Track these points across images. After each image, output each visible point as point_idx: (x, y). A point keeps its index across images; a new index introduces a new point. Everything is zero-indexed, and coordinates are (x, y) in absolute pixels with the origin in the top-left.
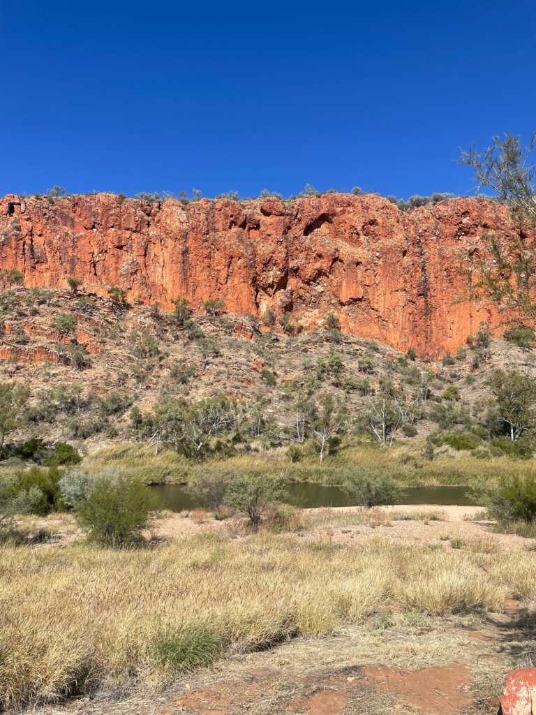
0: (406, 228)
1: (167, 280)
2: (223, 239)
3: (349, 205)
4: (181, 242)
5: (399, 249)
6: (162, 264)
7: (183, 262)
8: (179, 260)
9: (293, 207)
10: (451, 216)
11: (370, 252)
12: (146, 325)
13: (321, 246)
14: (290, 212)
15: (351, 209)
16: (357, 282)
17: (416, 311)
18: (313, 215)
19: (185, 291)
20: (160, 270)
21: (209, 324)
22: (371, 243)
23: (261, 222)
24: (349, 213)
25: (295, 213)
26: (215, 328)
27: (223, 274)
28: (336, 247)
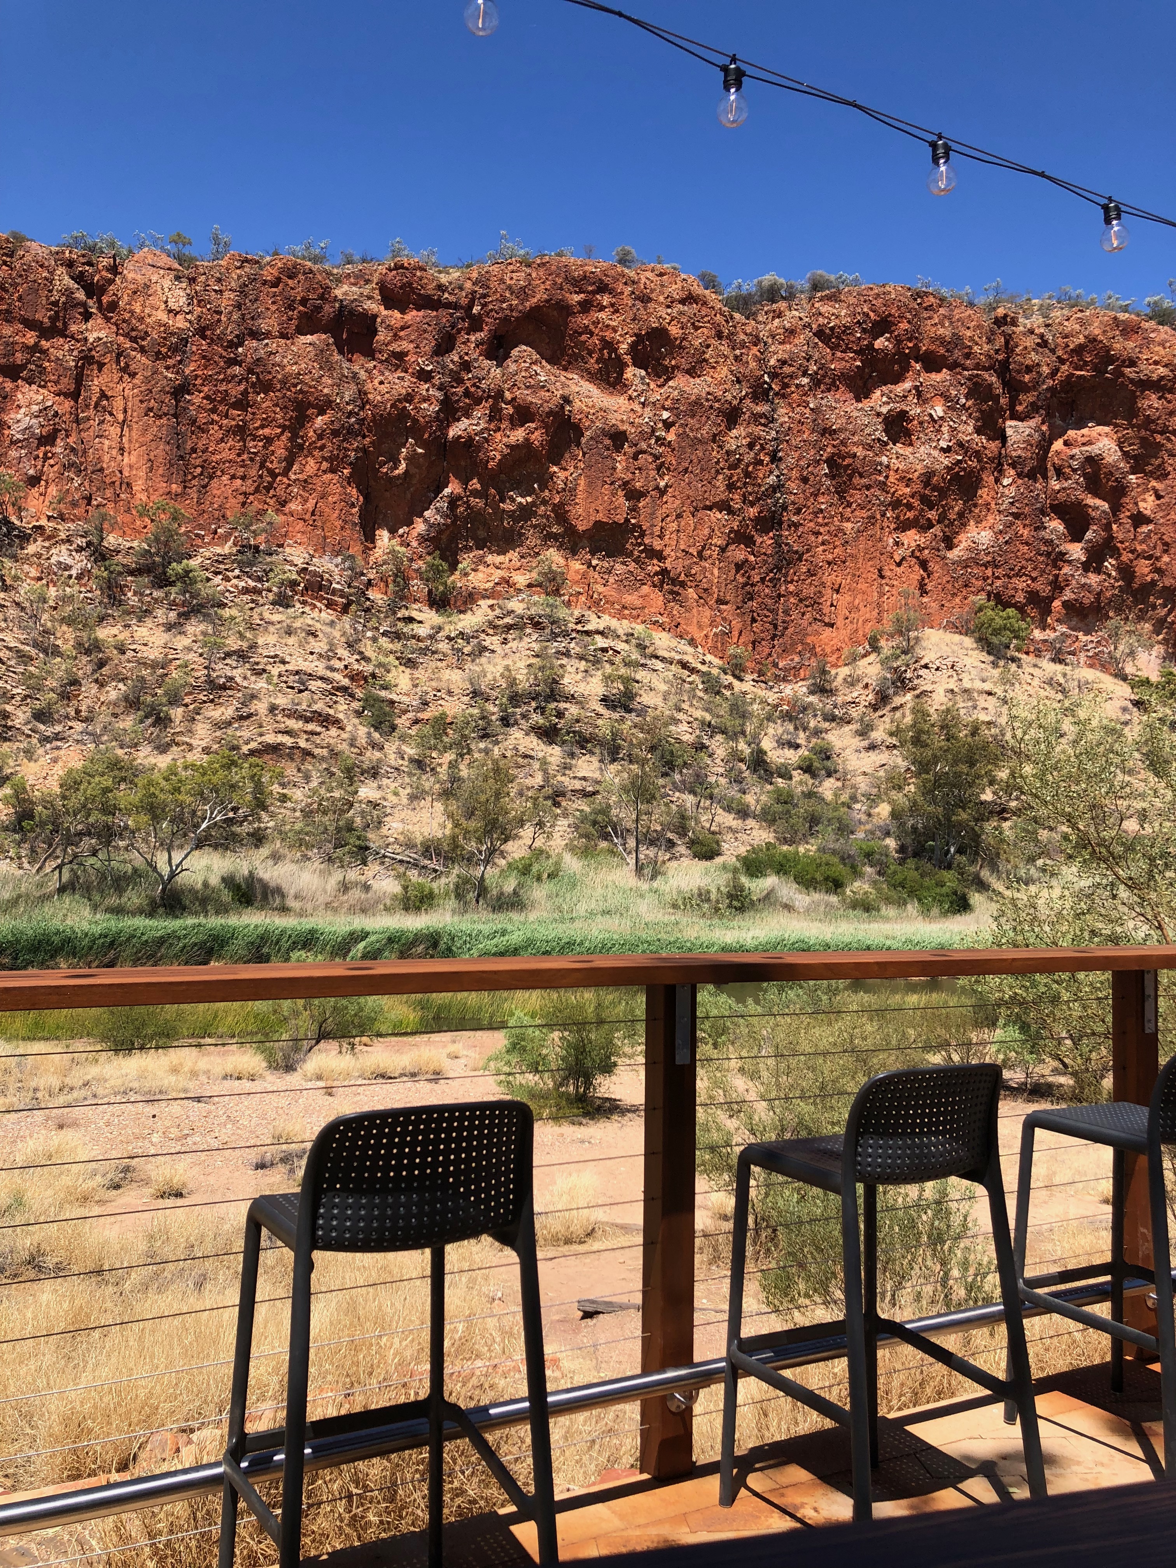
0: (738, 352)
1: (133, 459)
2: (278, 359)
3: (603, 288)
4: (170, 362)
5: (717, 405)
6: (121, 417)
7: (175, 416)
8: (165, 409)
9: (461, 288)
10: (846, 329)
11: (647, 410)
12: (74, 572)
13: (528, 387)
14: (452, 299)
15: (606, 300)
16: (612, 483)
17: (752, 558)
18: (511, 308)
19: (179, 490)
20: (115, 431)
21: (237, 572)
22: (652, 386)
23: (379, 320)
24: (602, 308)
25: (464, 302)
26: (252, 583)
27: (280, 450)
28: (566, 392)
